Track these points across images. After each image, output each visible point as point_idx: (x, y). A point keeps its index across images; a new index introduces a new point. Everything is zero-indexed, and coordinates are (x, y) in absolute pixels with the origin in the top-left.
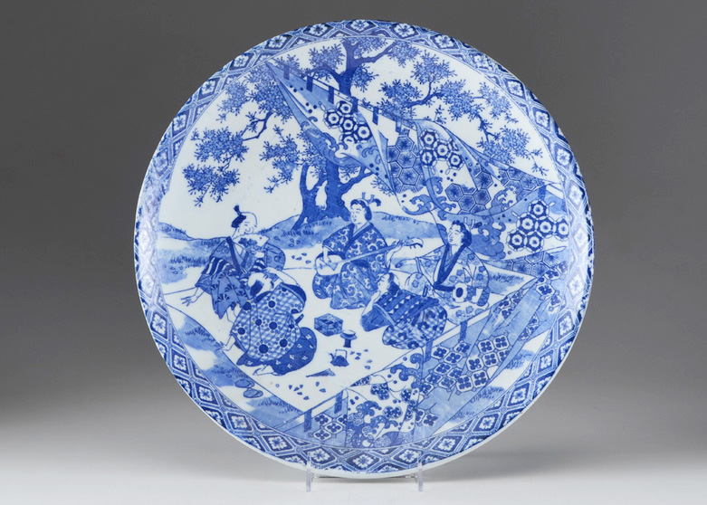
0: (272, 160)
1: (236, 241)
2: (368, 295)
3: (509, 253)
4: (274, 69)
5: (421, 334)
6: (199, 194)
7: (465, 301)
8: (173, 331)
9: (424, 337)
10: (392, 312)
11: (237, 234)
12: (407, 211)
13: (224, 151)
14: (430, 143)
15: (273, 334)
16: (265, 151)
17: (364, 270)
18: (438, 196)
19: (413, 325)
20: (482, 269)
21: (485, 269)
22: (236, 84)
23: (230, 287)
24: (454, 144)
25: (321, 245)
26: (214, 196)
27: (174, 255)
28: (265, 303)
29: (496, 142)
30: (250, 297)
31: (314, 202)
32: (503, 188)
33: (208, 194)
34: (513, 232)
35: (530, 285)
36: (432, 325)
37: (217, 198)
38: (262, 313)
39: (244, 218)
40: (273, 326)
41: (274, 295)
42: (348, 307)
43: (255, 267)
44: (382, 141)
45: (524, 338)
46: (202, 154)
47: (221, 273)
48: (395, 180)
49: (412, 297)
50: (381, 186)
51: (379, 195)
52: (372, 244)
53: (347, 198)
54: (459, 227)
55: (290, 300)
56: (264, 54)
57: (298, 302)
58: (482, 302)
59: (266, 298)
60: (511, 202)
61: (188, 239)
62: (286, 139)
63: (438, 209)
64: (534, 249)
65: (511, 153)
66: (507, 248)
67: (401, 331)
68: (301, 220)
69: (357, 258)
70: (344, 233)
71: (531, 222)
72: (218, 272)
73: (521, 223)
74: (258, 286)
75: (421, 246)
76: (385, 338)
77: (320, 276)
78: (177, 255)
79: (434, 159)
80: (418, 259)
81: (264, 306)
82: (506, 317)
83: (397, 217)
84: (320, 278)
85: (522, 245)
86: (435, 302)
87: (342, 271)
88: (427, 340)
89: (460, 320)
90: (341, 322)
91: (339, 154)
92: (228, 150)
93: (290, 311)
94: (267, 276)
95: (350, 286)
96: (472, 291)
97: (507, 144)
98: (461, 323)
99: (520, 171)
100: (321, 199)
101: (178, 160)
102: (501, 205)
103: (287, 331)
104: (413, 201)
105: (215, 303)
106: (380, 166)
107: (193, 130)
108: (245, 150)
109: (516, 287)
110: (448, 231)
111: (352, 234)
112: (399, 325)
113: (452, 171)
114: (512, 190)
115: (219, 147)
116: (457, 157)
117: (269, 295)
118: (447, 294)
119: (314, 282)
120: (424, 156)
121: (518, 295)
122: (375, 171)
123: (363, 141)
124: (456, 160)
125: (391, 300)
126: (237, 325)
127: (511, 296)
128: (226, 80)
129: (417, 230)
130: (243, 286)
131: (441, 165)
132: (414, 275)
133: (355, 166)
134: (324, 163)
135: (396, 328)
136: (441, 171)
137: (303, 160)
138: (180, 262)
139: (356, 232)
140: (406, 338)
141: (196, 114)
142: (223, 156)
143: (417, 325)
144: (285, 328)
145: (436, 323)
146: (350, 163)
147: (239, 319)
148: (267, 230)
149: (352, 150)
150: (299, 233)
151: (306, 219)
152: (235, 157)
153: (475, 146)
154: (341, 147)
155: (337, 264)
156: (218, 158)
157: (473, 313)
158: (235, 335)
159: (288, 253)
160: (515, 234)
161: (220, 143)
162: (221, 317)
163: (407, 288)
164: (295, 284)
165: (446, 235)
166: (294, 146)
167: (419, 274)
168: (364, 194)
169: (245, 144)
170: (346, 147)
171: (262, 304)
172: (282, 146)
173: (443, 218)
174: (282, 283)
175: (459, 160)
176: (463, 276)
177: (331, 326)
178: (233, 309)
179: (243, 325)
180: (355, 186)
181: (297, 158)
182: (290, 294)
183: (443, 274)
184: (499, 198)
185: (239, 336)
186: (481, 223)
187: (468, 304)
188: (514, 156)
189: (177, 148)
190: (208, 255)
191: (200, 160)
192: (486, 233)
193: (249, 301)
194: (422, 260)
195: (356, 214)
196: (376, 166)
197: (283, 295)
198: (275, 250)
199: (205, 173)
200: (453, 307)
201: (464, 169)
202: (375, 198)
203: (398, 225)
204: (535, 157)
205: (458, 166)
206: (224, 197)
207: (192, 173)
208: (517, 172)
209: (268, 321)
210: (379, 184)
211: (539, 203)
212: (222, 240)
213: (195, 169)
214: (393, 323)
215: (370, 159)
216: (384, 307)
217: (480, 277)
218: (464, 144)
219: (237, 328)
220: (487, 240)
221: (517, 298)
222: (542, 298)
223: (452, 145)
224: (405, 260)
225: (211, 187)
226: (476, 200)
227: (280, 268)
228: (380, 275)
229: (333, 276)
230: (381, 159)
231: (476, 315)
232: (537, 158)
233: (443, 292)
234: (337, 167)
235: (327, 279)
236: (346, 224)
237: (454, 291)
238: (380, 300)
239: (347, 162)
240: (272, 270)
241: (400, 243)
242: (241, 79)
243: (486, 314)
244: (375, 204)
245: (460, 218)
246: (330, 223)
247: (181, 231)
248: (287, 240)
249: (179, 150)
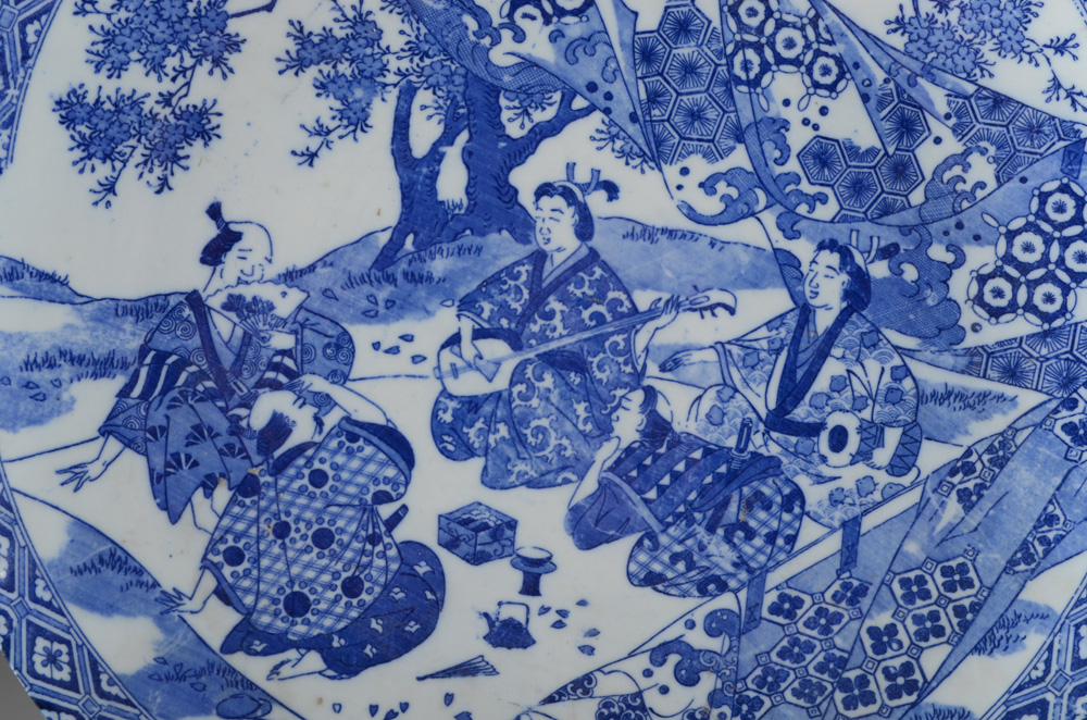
0: (312, 72)
1: (216, 302)
2: (585, 450)
3: (976, 328)
5: (733, 556)
6: (104, 170)
7: (852, 463)
8: (33, 565)
9: (742, 563)
10: (652, 494)
11: (217, 283)
12: (691, 214)
13: (173, 48)
14: (754, 22)
15: (324, 562)
16: (292, 46)
17: (575, 378)
18: (778, 170)
19: (711, 529)
20: (900, 373)
21: (908, 373)
23: (199, 433)
24: (821, 24)
25: (453, 311)
26: (147, 176)
27: (32, 346)
28: (299, 475)
29: (941, 18)
30: (257, 459)
31: (433, 191)
32: (958, 148)
33: (130, 172)
34: (985, 271)
35: (1037, 417)
36: (765, 531)
37: (156, 183)
38: (292, 504)
39: (238, 236)
40: (323, 539)
41: (323, 454)
42: (531, 484)
43: (270, 375)
44: (620, 18)
45: (1022, 567)
46: (110, 53)
47: (174, 393)
48: (659, 129)
49: (707, 452)
50: (619, 144)
51: (613, 169)
52: (595, 308)
53: (525, 179)
54: (833, 259)
55: (372, 464)
57: (391, 472)
58: (903, 462)
59: (301, 461)
60: (981, 185)
61: (73, 299)
62: (350, 14)
63: (779, 209)
64: (1047, 318)
65: (985, 49)
66: (968, 317)
67: (678, 549)
68: (395, 244)
69: (553, 345)
70: (516, 278)
71: (1037, 241)
72: (164, 392)
73: (1010, 244)
74: (279, 427)
75: (732, 311)
76: (633, 568)
77: (451, 397)
78: (45, 345)
79: (765, 67)
80: (721, 347)
81: (296, 485)
82: (968, 507)
83: (664, 231)
84: (452, 405)
85: (1013, 307)
86: (770, 466)
87: (512, 383)
88: (750, 571)
89: (839, 515)
90: (512, 524)
91: (499, 56)
92: (184, 44)
93: (369, 498)
94: (302, 399)
95: (534, 423)
96: (872, 435)
97: (974, 24)
98: (844, 524)
99: (1009, 100)
100: (452, 183)
101: (37, 73)
102: (950, 195)
103: (363, 552)
104: (708, 186)
105: (157, 480)
106: (617, 88)
108: (234, 44)
109: (998, 423)
110: (805, 268)
111: (541, 280)
112: (671, 530)
113: (817, 101)
114: (983, 152)
115: (159, 36)
116: (831, 63)
117: (310, 452)
118: (805, 444)
119: (434, 415)
120: (738, 60)
121: (1003, 445)
122: (603, 103)
123: (569, 19)
124: (826, 71)
125: (648, 461)
126: (222, 540)
127: (980, 448)
129: (720, 266)
130: (236, 428)
131: (786, 84)
132: (712, 393)
133: (546, 90)
134: (458, 80)
135: (664, 540)
136: (787, 103)
137: (399, 72)
138: (52, 366)
139: (550, 271)
140: (691, 566)
142: (171, 63)
143: (720, 531)
144: (356, 545)
145: (775, 524)
146: (533, 81)
147: (226, 522)
148: (302, 272)
149: (538, 43)
150: (391, 279)
151: (410, 238)
152: (207, 65)
153: (880, 30)
154: (507, 34)
155: (498, 364)
156: (156, 67)
157: (877, 497)
158: (215, 569)
159: (363, 334)
160: (992, 276)
161: (162, 25)
162: (174, 518)
163: (692, 428)
164: (381, 421)
165: (801, 278)
166: (372, 34)
167: (727, 388)
168: (571, 167)
169: (233, 26)
170: (520, 36)
171: (292, 480)
172: (339, 33)
173: (792, 235)
174: (348, 419)
175: (835, 70)
176: (848, 393)
177: (483, 536)
178: (209, 494)
179: (237, 538)
180: (548, 147)
181: (384, 69)
182: (369, 450)
183: (793, 390)
184: (947, 176)
185: (227, 570)
186: (896, 246)
187: (861, 470)
188: (991, 57)
189: (31, 38)
190: (135, 344)
191: (104, 72)
192: (910, 273)
193: (256, 471)
194: (735, 350)
195: (549, 223)
196: (604, 87)
197: (350, 453)
198: (325, 326)
199: (118, 110)
200: (820, 479)
201: (850, 95)
202: (602, 178)
203: (669, 252)
204: (1057, 59)
205: (832, 88)
206: (178, 178)
207: (81, 113)
208: (999, 101)
209: (309, 524)
210: (613, 138)
211: (1064, 189)
212: (173, 301)
213: (91, 99)
214: (656, 526)
215: (587, 70)
216: (630, 481)
217: (893, 396)
218: (850, 24)
219: (222, 547)
220: (915, 293)
221: (1001, 451)
222: (1073, 454)
223: (816, 27)
224: (687, 349)
225: (140, 150)
226: (883, 182)
227: (341, 377)
228: (619, 393)
229: (487, 397)
230: (618, 69)
231: (885, 501)
232: (1062, 64)
233: (794, 439)
234: (494, 91)
235: (472, 404)
236: (523, 251)
237: (824, 436)
238: (618, 462)
239: (524, 78)
240: (318, 384)
241: (674, 304)
243: (913, 497)
244: (602, 195)
245: (840, 233)
246: (479, 250)
247: (52, 278)
248: (358, 297)
249: (39, 44)
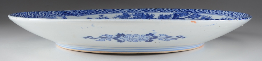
4: (144, 15)
22: (127, 14)
56: (143, 11)
107: (102, 14)
128: (125, 11)
242: (130, 14)
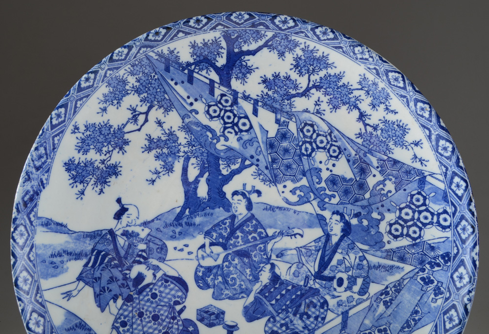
0: (154, 152)
1: (119, 233)
2: (249, 286)
3: (389, 242)
4: (154, 61)
5: (302, 325)
6: (80, 187)
7: (345, 291)
8: (52, 328)
9: (305, 327)
10: (273, 302)
11: (119, 226)
12: (287, 202)
13: (105, 144)
14: (309, 134)
15: (156, 326)
16: (147, 143)
17: (246, 260)
18: (318, 186)
19: (295, 315)
20: (362, 258)
21: (365, 258)
22: (116, 77)
23: (112, 279)
24: (333, 135)
25: (203, 236)
26: (95, 189)
27: (54, 249)
28: (147, 295)
29: (375, 133)
30: (132, 289)
31: (196, 193)
32: (382, 178)
33: (90, 187)
34: (392, 222)
35: (411, 275)
36: (314, 315)
37: (98, 191)
38: (145, 305)
39: (127, 210)
40: (155, 318)
41: (156, 287)
42: (230, 298)
43: (138, 259)
44: (262, 133)
45: (407, 329)
46: (83, 146)
47: (103, 265)
48: (276, 171)
49: (293, 287)
50: (261, 177)
51: (260, 186)
52: (253, 235)
53: (228, 189)
54: (338, 217)
55: (172, 291)
56: (144, 47)
57: (180, 294)
58: (363, 291)
59: (148, 290)
60: (390, 191)
61: (69, 232)
62: (167, 132)
63: (318, 200)
64: (414, 239)
65: (390, 144)
66: (386, 238)
67: (283, 322)
68: (182, 212)
69: (238, 248)
70: (225, 224)
71: (410, 212)
72: (100, 265)
73: (400, 212)
74: (140, 277)
75: (302, 236)
76: (267, 329)
77: (202, 267)
78: (58, 249)
79: (313, 150)
80: (298, 249)
81: (146, 298)
82: (387, 307)
83: (277, 207)
84: (202, 269)
85: (402, 235)
86: (316, 292)
87: (223, 262)
88: (309, 330)
89: (341, 310)
90: (223, 313)
91: (220, 146)
92: (109, 143)
93: (172, 303)
94: (149, 267)
95: (231, 276)
96: (352, 281)
97: (386, 135)
98: (342, 313)
99: (399, 162)
100: (203, 191)
101: (58, 154)
102: (380, 195)
103: (170, 323)
104: (293, 192)
105: (97, 296)
106: (261, 157)
107: (73, 123)
108: (127, 143)
109: (397, 277)
110: (328, 221)
111: (234, 225)
112: (280, 315)
113: (332, 162)
114: (390, 180)
115: (100, 140)
116: (336, 148)
117: (151, 286)
118: (328, 284)
119: (196, 273)
120: (303, 147)
121: (399, 285)
122: (256, 163)
123: (244, 133)
124: (334, 151)
125: (272, 290)
126: (120, 318)
127: (391, 286)
128: (106, 73)
129: (297, 220)
130: (125, 278)
131: (320, 156)
132: (295, 266)
133: (236, 158)
134: (205, 154)
135: (278, 319)
136: (321, 162)
137: (184, 152)
138: (60, 256)
139: (237, 222)
140: (287, 328)
141: (76, 107)
142: (105, 149)
143: (298, 316)
144: (167, 320)
145: (318, 313)
146: (231, 155)
147: (121, 312)
148: (149, 222)
149: (233, 141)
150: (181, 225)
151: (188, 210)
152: (117, 150)
153: (353, 137)
154: (222, 139)
155: (218, 255)
156: (100, 151)
157: (354, 303)
158: (117, 329)
159: (170, 244)
160: (394, 224)
161: (102, 136)
162: (103, 310)
163: (288, 278)
164: (177, 275)
165: (326, 224)
166: (175, 139)
167: (300, 263)
168: (244, 185)
169: (126, 136)
170: (227, 139)
171: (145, 296)
172: (163, 139)
173: (323, 209)
174: (165, 274)
175: (338, 151)
176: (343, 266)
177: (213, 317)
178: (115, 302)
179: (125, 317)
180: (236, 177)
181: (179, 151)
182: (172, 286)
183: (324, 265)
184: (378, 188)
185: (121, 329)
186: (360, 213)
187: (349, 293)
188: (392, 147)
189: (56, 142)
190: (90, 248)
191: (81, 153)
192: (365, 223)
193: (132, 293)
194: (303, 250)
195: (237, 205)
196: (256, 157)
197: (166, 287)
198: (157, 241)
199: (86, 166)
200: (334, 297)
201: (343, 160)
202: (256, 189)
203: (279, 215)
204: (415, 148)
205: (337, 157)
206: (106, 189)
207: (73, 167)
208: (396, 162)
209: (150, 312)
210: (259, 175)
211: (419, 193)
212: (104, 232)
213: (76, 162)
214: (275, 314)
215: (251, 151)
216: (266, 297)
217: (360, 267)
218: (343, 135)
219: (119, 321)
220: (367, 230)
221: (398, 287)
222: (424, 289)
223: (331, 136)
224: (286, 250)
225: (93, 179)
226: (355, 190)
227: (162, 260)
228: (262, 265)
229: (215, 267)
230: (261, 151)
231: (357, 305)
232: (417, 150)
233: (324, 282)
234: (218, 158)
235: (209, 269)
236: (227, 214)
237: (335, 281)
238: (262, 290)
239: (228, 154)
240: (154, 262)
241: (281, 234)
242: (121, 72)
243: (367, 304)
244: (256, 195)
245: (340, 208)
246: (212, 214)
247: (61, 225)
248: (169, 231)
249: (59, 145)
